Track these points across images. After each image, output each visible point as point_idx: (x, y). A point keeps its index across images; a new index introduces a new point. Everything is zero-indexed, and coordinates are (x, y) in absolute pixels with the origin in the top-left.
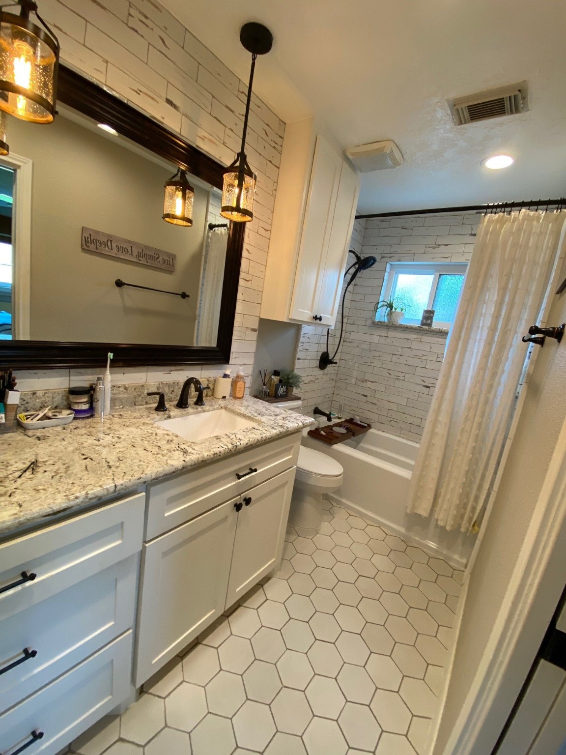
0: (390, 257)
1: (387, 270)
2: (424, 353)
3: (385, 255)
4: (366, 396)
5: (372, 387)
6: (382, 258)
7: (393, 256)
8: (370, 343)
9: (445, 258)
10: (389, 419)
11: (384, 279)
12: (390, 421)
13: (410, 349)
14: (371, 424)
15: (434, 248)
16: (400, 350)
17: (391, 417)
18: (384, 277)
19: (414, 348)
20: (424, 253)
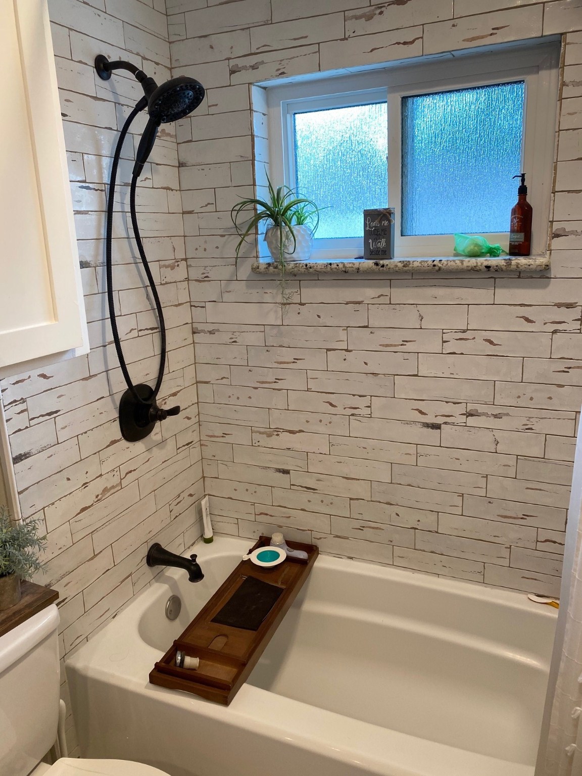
0: (254, 67)
1: (254, 108)
2: (407, 335)
3: (241, 62)
4: (286, 472)
5: (298, 447)
6: (232, 72)
7: (262, 63)
8: (262, 328)
9: (405, 43)
10: (357, 524)
11: (253, 136)
12: (361, 529)
13: (369, 330)
14: (315, 542)
15: (369, 17)
16: (342, 335)
17: (360, 517)
18: (252, 129)
19: (377, 324)
20: (345, 39)
